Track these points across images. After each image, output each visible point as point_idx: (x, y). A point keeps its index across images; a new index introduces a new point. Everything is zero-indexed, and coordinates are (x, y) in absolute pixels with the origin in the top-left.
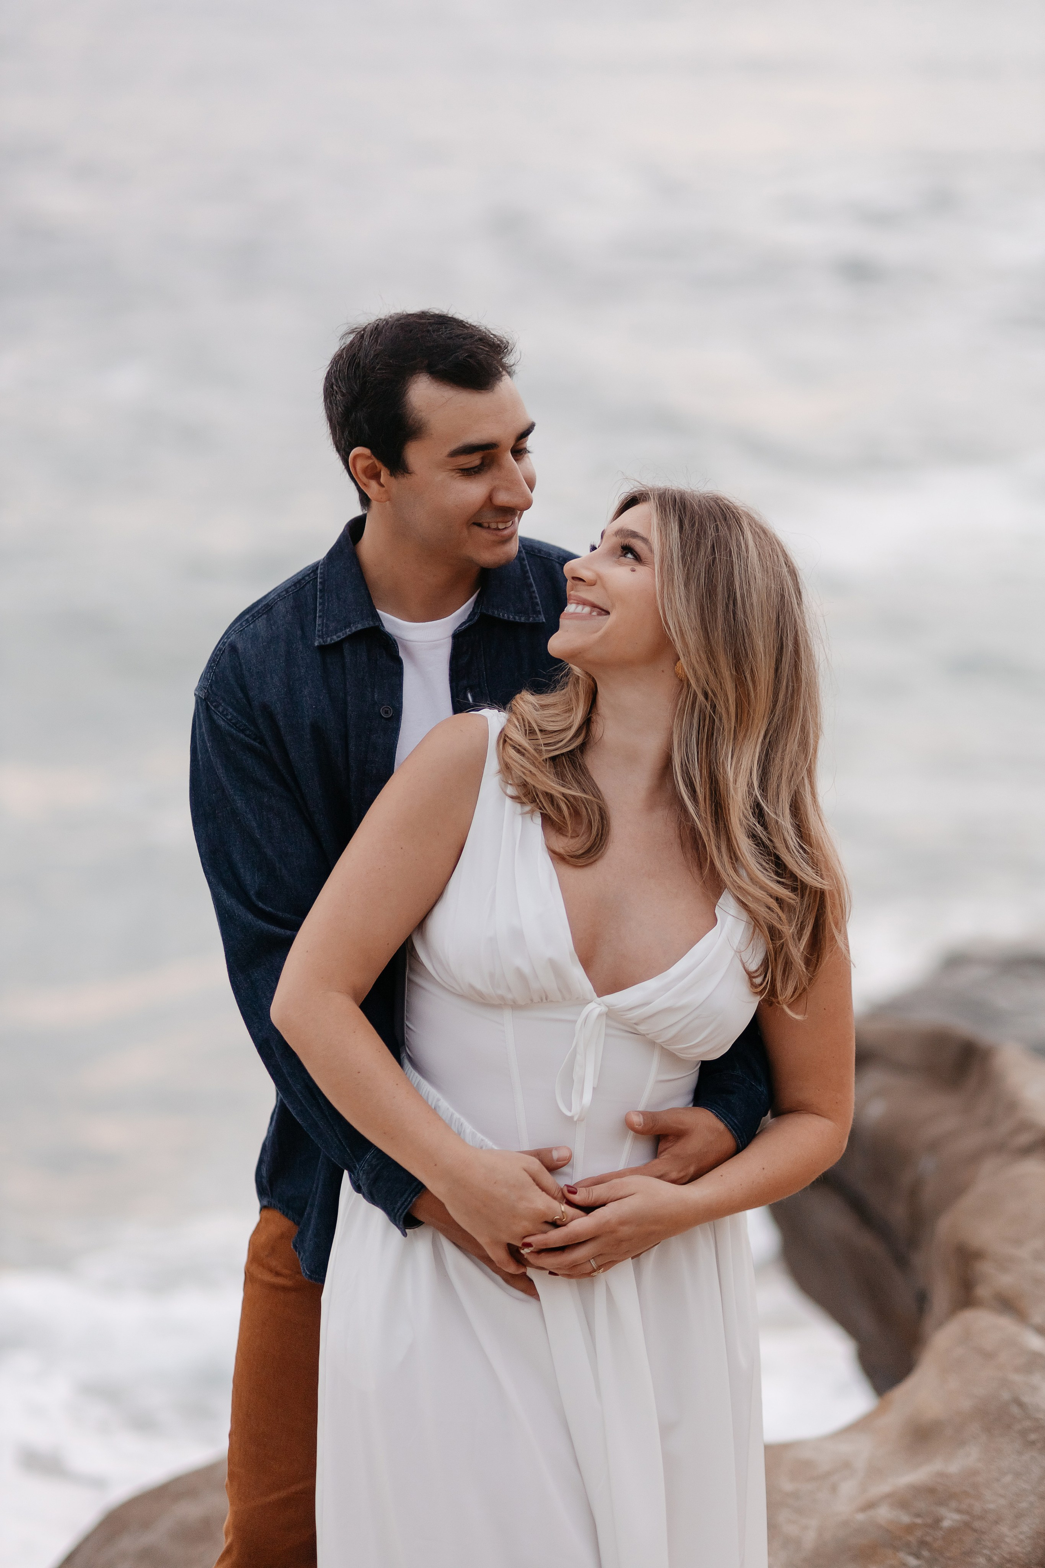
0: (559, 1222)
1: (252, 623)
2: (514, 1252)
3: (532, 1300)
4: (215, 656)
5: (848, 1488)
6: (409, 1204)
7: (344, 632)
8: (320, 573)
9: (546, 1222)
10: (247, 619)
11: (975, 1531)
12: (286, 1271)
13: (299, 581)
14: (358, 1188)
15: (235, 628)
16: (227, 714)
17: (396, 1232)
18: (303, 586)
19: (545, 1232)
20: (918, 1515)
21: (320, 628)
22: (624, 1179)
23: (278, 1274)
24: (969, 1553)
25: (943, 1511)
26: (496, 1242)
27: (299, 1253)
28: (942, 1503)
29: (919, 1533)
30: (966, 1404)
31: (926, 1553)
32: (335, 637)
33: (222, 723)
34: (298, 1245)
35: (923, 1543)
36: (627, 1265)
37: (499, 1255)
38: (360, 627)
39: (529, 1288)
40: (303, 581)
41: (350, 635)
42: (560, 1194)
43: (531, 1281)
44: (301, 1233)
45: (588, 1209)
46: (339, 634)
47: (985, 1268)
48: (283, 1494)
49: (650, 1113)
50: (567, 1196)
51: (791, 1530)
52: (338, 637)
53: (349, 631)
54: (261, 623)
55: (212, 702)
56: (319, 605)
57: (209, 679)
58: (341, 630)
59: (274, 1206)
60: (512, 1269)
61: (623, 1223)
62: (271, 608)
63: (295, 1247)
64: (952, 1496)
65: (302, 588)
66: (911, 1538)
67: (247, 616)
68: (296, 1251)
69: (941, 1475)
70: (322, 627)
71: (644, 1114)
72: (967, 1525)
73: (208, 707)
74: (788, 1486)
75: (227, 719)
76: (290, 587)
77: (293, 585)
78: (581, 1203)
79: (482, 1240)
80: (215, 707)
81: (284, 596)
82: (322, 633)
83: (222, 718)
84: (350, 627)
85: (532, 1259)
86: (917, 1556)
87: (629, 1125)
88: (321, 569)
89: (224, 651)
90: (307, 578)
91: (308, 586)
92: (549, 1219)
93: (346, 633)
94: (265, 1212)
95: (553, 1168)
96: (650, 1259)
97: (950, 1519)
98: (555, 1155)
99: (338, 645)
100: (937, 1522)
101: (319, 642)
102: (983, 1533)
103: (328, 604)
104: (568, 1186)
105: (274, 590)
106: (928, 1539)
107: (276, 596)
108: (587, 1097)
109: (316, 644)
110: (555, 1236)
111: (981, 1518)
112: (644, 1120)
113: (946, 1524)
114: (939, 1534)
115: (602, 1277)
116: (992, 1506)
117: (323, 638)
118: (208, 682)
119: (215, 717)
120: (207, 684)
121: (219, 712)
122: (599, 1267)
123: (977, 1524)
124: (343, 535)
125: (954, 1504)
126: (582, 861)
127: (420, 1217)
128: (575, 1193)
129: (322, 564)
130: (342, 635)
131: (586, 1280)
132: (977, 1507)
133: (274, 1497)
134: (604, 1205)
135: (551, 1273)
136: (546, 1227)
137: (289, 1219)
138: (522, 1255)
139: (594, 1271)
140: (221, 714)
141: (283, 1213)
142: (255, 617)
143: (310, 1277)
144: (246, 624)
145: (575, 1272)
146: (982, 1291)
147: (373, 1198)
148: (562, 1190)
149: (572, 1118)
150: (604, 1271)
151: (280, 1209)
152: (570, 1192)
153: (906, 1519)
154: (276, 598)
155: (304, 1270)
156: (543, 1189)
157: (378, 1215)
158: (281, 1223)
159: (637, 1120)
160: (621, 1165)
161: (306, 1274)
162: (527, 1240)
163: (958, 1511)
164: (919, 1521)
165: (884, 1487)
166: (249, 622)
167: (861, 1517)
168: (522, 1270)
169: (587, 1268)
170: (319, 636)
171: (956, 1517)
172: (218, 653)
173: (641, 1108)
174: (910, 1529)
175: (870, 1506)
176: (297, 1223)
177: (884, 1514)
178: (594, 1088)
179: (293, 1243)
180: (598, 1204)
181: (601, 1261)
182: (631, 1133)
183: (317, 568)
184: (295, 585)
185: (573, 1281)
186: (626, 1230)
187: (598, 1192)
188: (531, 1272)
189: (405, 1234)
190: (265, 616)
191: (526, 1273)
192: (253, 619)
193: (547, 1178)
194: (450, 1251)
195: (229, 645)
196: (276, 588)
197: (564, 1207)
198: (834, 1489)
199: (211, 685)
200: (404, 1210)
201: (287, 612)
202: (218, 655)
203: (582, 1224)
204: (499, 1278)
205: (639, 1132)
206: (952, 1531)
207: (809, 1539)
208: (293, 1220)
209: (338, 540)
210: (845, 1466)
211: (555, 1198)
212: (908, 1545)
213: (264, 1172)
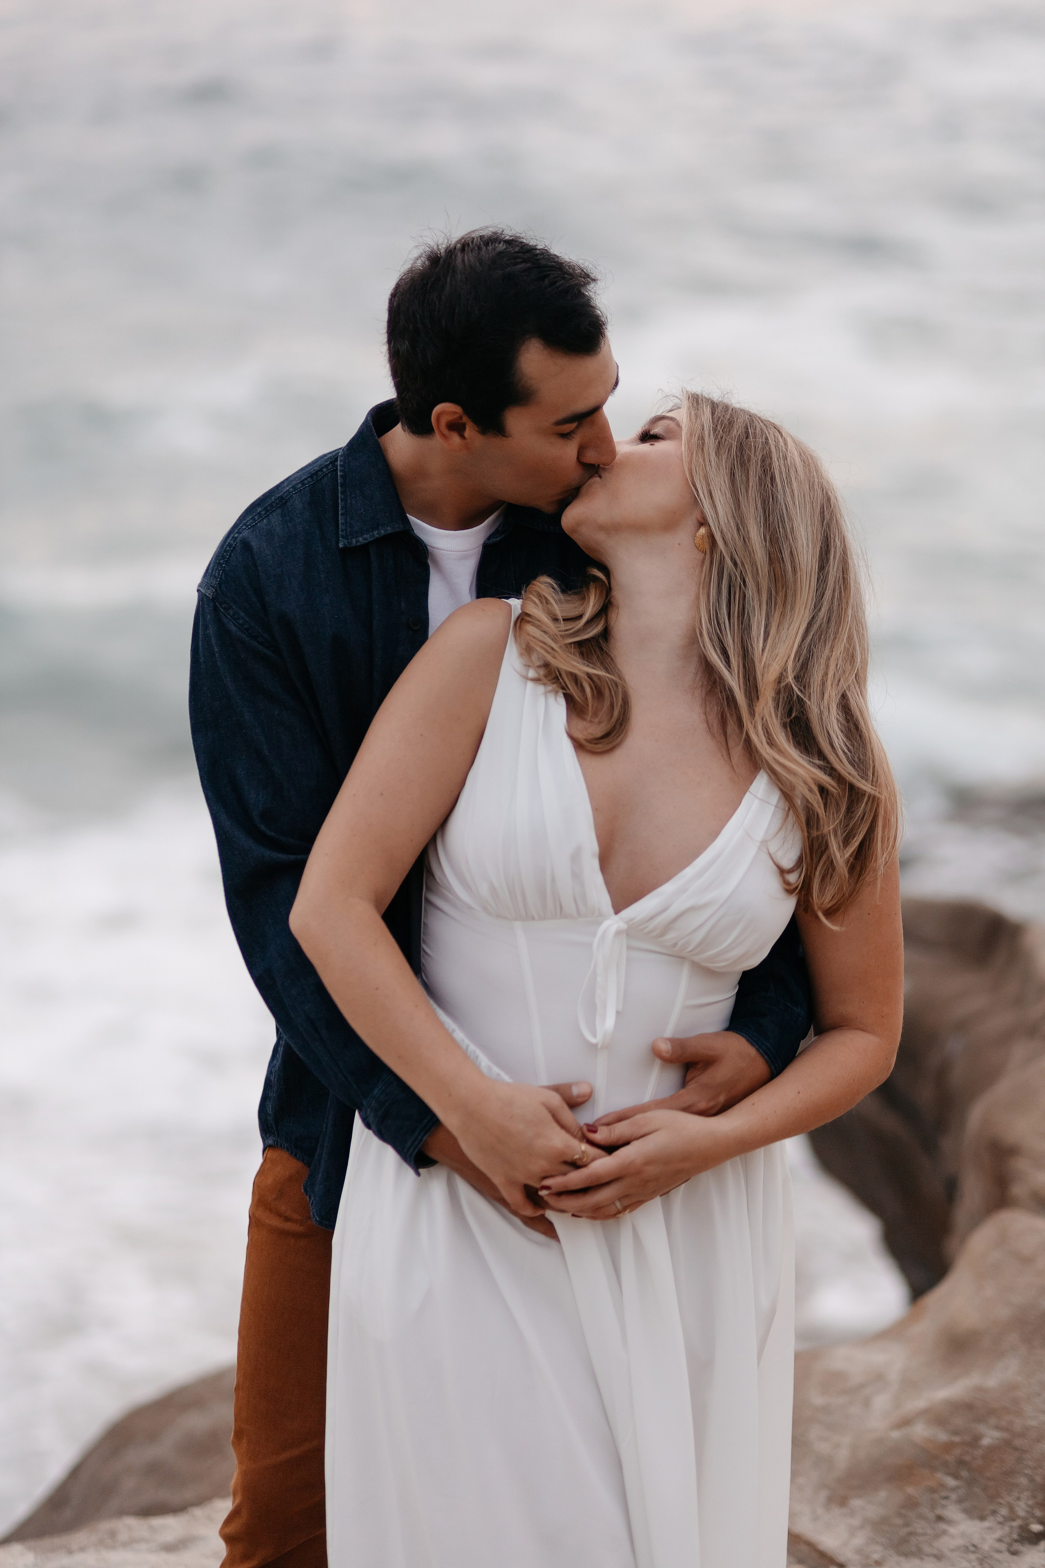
0: (579, 1163)
1: (265, 517)
2: (531, 1195)
3: (553, 1243)
4: (224, 551)
5: (881, 1402)
6: (419, 1143)
7: (371, 534)
8: (340, 465)
9: (566, 1163)
10: (259, 513)
11: (1016, 1449)
12: (295, 1216)
13: (316, 473)
14: (368, 1125)
15: (247, 522)
16: (238, 619)
17: (410, 1172)
18: (320, 479)
19: (565, 1174)
20: (956, 1433)
21: (344, 527)
22: (649, 1114)
23: (287, 1219)
24: (1010, 1473)
25: (982, 1428)
26: (511, 1182)
27: (310, 1198)
28: (981, 1420)
29: (957, 1452)
30: (1004, 1313)
31: (964, 1473)
32: (360, 539)
33: (233, 628)
34: (309, 1188)
35: (961, 1463)
36: (657, 1203)
37: (515, 1196)
38: (389, 530)
39: (549, 1230)
40: (320, 473)
41: (378, 538)
42: (580, 1134)
43: (551, 1224)
44: (312, 1176)
45: (610, 1149)
46: (365, 536)
47: (1020, 1165)
48: (295, 1452)
49: (678, 1039)
50: (586, 1134)
51: (823, 1447)
52: (365, 539)
53: (378, 533)
54: (275, 518)
55: (221, 604)
56: (341, 502)
57: (218, 578)
58: (368, 532)
59: (281, 1146)
60: (529, 1212)
61: (649, 1162)
62: (286, 502)
63: (305, 1190)
64: (992, 1412)
65: (318, 480)
66: (948, 1457)
67: (259, 509)
68: (307, 1195)
69: (979, 1389)
70: (346, 526)
71: (672, 1040)
72: (1007, 1443)
73: (215, 609)
74: (818, 1400)
75: (239, 623)
76: (306, 479)
77: (309, 477)
78: (602, 1142)
79: (497, 1180)
80: (224, 609)
81: (299, 488)
82: (346, 533)
83: (233, 623)
84: (379, 530)
85: (552, 1201)
86: (956, 1476)
87: (656, 1053)
88: (341, 461)
89: (234, 548)
90: (325, 470)
91: (326, 479)
92: (569, 1159)
93: (374, 536)
94: (270, 1153)
95: (574, 1104)
96: (679, 1195)
97: (990, 1436)
98: (575, 1091)
99: (365, 547)
100: (976, 1439)
101: (344, 544)
102: (1025, 1451)
103: (351, 500)
104: (588, 1125)
105: (287, 479)
106: (967, 1458)
107: (291, 488)
108: (610, 1022)
109: (341, 546)
110: (575, 1178)
111: (1022, 1435)
112: (672, 1046)
113: (986, 1442)
114: (979, 1452)
115: (628, 1218)
116: (1033, 1423)
117: (347, 539)
118: (217, 581)
119: (225, 620)
120: (215, 582)
121: (229, 615)
122: (625, 1209)
123: (1018, 1442)
124: (365, 424)
125: (993, 1421)
126: (599, 747)
127: (433, 1155)
128: (595, 1132)
129: (341, 456)
130: (369, 537)
131: (611, 1222)
132: (1018, 1424)
133: (285, 1456)
134: (627, 1143)
135: (573, 1215)
136: (565, 1168)
137: (298, 1159)
138: (541, 1197)
139: (619, 1212)
140: (231, 617)
141: (292, 1153)
142: (268, 511)
143: (320, 1223)
144: (258, 519)
145: (598, 1213)
146: (1018, 1190)
147: (383, 1135)
148: (581, 1129)
149: (596, 1045)
150: (630, 1212)
151: (288, 1150)
152: (590, 1131)
153: (943, 1437)
154: (291, 490)
155: (314, 1215)
156: (563, 1126)
157: (390, 1154)
158: (289, 1165)
159: (665, 1047)
160: (648, 1096)
161: (316, 1220)
162: (547, 1182)
163: (997, 1428)
164: (957, 1439)
165: (919, 1403)
166: (262, 517)
167: (896, 1434)
168: (540, 1213)
169: (612, 1210)
170: (343, 537)
171: (996, 1434)
172: (228, 548)
173: (668, 1034)
174: (948, 1447)
175: (905, 1422)
176: (309, 1165)
177: (921, 1431)
178: (618, 1013)
179: (304, 1186)
180: (620, 1143)
181: (626, 1202)
182: (658, 1062)
183: (336, 460)
184: (311, 477)
185: (598, 1222)
186: (651, 1170)
187: (621, 1130)
188: (550, 1215)
189: (418, 1174)
190: (279, 511)
191: (544, 1215)
192: (266, 513)
193: (567, 1115)
194: (465, 1190)
195: (241, 541)
196: (290, 477)
197: (584, 1147)
198: (867, 1403)
199: (220, 584)
200: (414, 1149)
201: (304, 508)
202: (228, 551)
203: (603, 1164)
204: (518, 1221)
205: (667, 1061)
206: (992, 1449)
207: (843, 1457)
208: (303, 1161)
209: (359, 429)
210: (878, 1378)
211: (575, 1137)
212: (946, 1464)
213: (270, 1110)
